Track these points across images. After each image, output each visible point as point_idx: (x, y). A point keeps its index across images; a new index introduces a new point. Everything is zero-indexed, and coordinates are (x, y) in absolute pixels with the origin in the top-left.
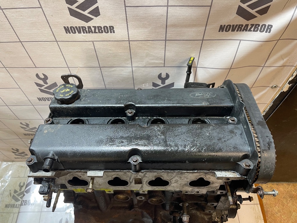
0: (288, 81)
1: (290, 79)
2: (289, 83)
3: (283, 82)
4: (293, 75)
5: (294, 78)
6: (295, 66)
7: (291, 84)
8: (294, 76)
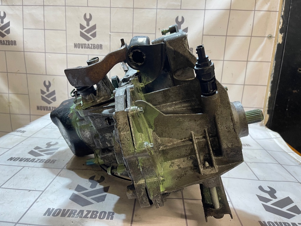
0: (279, 30)
1: (280, 27)
2: (281, 32)
3: (275, 31)
4: (280, 23)
5: (282, 25)
6: (278, 12)
7: (282, 34)
8: (282, 24)
